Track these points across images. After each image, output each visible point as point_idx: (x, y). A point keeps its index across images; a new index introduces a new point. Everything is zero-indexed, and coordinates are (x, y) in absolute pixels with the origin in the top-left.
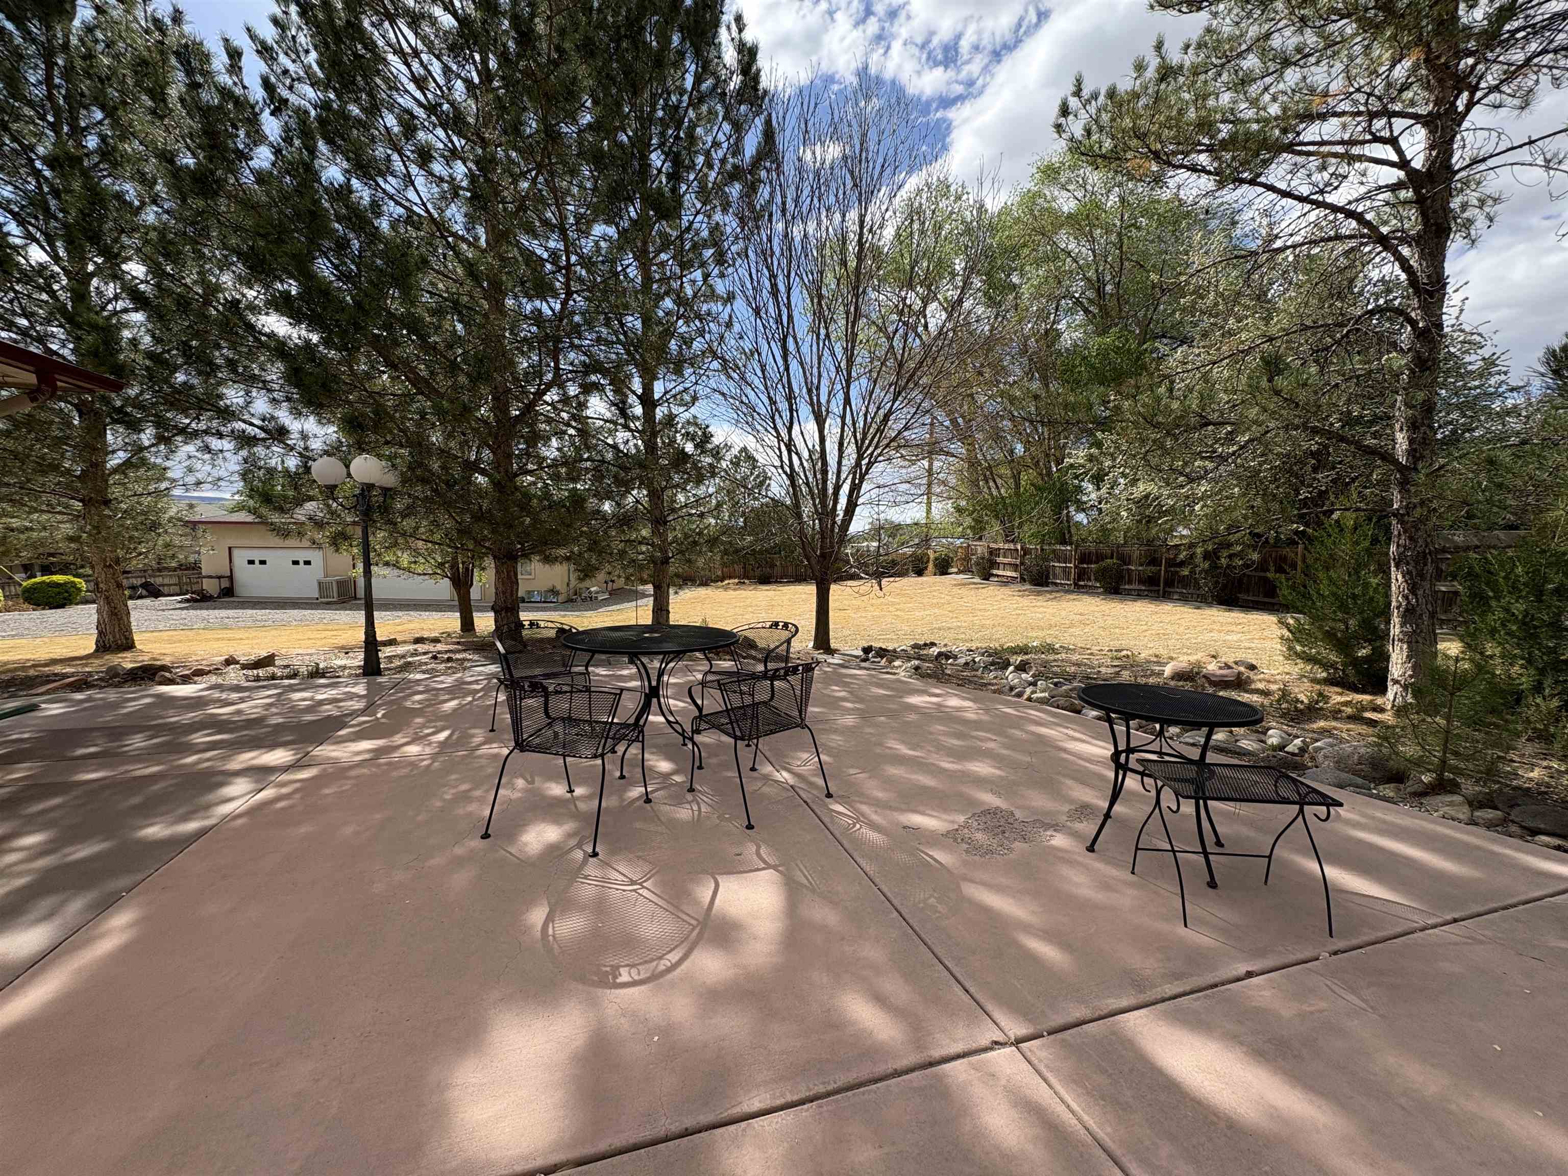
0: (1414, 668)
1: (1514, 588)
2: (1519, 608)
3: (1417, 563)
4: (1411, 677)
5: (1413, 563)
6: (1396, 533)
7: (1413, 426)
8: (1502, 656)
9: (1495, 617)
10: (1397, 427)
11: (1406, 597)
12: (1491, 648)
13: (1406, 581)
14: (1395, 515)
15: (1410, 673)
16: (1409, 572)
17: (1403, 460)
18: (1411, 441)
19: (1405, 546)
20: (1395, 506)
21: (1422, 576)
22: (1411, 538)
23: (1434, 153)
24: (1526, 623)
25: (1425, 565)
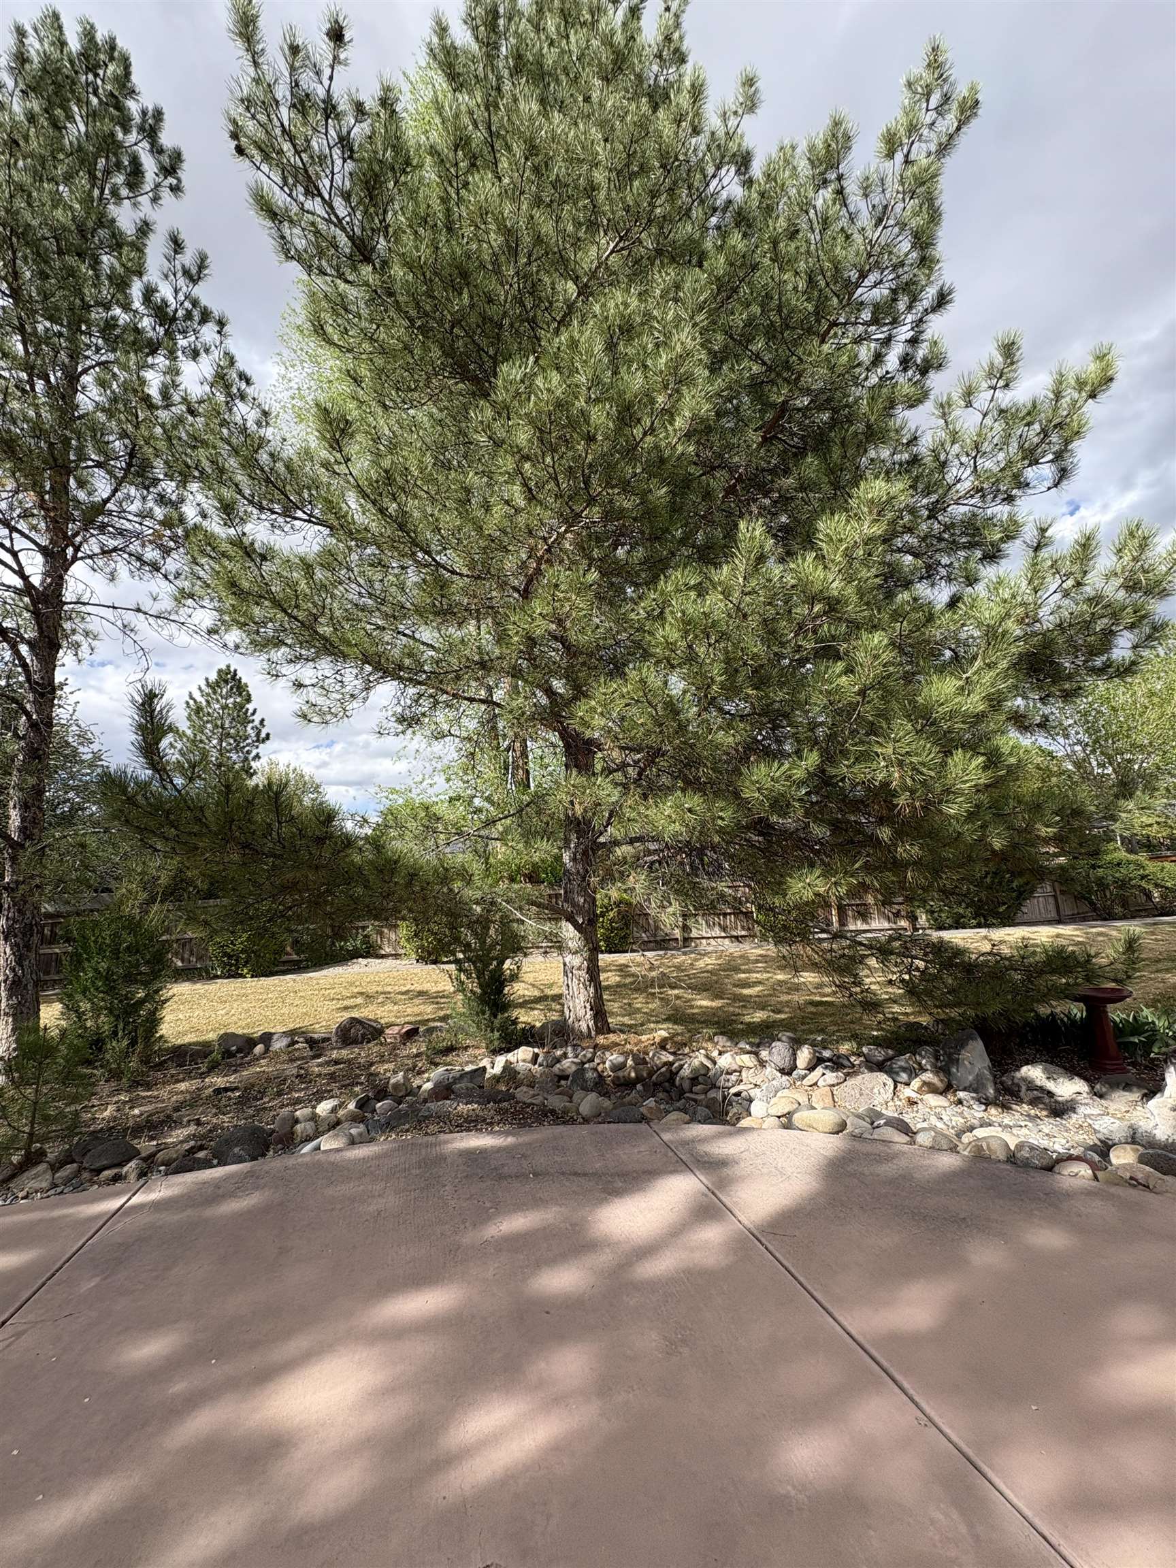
0: (16, 1041)
1: (101, 951)
2: (104, 965)
3: (24, 934)
4: (15, 1050)
5: (20, 935)
6: (6, 906)
7: (25, 806)
8: (92, 1010)
9: (87, 975)
10: (11, 804)
11: (13, 970)
12: (85, 1006)
13: (14, 954)
14: (5, 889)
15: (14, 1046)
16: (17, 945)
17: (15, 836)
18: (23, 819)
19: (13, 919)
20: (7, 880)
21: (28, 947)
22: (19, 911)
23: (49, 580)
24: (107, 977)
25: (32, 935)
